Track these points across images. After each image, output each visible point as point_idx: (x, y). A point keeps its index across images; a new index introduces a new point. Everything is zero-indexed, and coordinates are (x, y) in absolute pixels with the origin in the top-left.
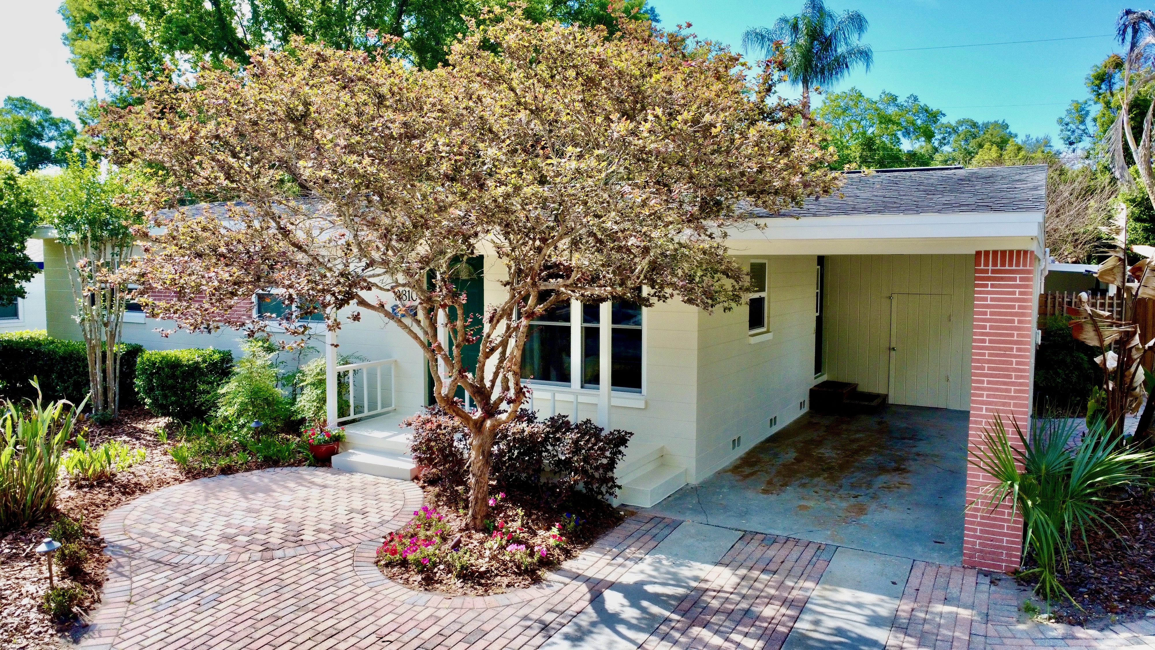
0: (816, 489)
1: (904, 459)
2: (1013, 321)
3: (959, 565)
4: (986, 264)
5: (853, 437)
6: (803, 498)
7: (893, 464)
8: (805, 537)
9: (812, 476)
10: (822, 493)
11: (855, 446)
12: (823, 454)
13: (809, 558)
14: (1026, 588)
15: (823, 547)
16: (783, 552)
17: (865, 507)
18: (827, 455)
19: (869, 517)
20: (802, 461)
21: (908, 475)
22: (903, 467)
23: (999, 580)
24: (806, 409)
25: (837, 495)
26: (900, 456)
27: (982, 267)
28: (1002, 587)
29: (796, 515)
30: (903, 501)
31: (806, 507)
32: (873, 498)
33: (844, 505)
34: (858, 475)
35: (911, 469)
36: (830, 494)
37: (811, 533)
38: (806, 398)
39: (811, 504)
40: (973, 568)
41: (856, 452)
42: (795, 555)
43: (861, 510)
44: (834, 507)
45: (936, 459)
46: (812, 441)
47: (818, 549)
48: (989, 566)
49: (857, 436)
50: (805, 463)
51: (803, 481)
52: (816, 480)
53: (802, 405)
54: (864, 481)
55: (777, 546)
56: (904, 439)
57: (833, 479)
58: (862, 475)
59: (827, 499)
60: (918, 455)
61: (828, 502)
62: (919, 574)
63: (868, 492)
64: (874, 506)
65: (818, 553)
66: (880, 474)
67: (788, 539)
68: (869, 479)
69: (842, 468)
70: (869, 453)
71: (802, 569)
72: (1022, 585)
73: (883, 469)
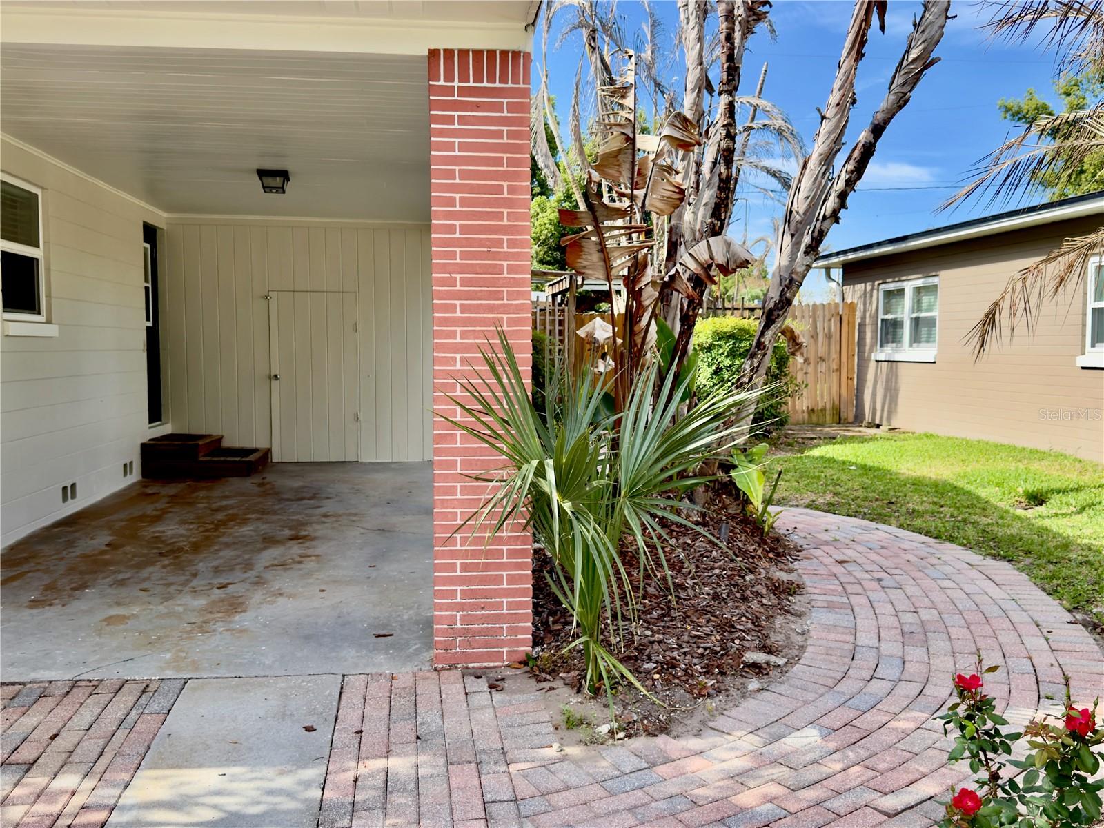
0: (144, 586)
1: (303, 524)
2: (499, 190)
3: (427, 667)
4: (449, 77)
5: (214, 506)
6: (118, 604)
7: (287, 532)
8: (114, 674)
9: (140, 566)
10: (158, 589)
11: (220, 516)
12: (163, 532)
13: (120, 715)
14: (554, 685)
15: (153, 687)
16: (62, 713)
17: (241, 600)
18: (169, 533)
19: (250, 615)
20: (121, 546)
21: (314, 543)
22: (304, 533)
23: (503, 679)
24: (135, 476)
25: (187, 589)
26: (298, 520)
27: (442, 83)
28: (513, 692)
29: (99, 635)
30: (310, 581)
31: (122, 619)
32: (257, 583)
33: (201, 602)
34: (227, 553)
35: (317, 534)
36: (172, 589)
37: (129, 664)
38: (136, 458)
39: (135, 610)
40: (453, 667)
41: (223, 523)
42: (86, 716)
43: (235, 606)
44: (180, 609)
45: (355, 519)
46: (142, 518)
47: (144, 692)
48: (479, 657)
49: (224, 503)
50: (128, 548)
51: (120, 577)
52: (145, 573)
53: (127, 468)
54: (239, 560)
55: (48, 703)
56: (302, 499)
57: (179, 567)
58: (233, 553)
59: (167, 598)
60: (325, 516)
61: (170, 602)
62: (358, 700)
63: (246, 575)
64: (258, 596)
65: (142, 701)
66: (265, 548)
67: (74, 684)
68: (246, 557)
69: (196, 548)
70: (245, 521)
71: (102, 742)
72: (545, 680)
73: (269, 541)
